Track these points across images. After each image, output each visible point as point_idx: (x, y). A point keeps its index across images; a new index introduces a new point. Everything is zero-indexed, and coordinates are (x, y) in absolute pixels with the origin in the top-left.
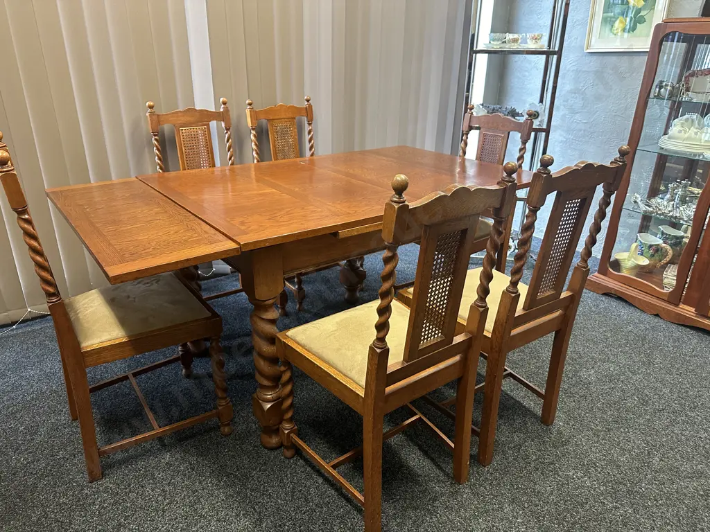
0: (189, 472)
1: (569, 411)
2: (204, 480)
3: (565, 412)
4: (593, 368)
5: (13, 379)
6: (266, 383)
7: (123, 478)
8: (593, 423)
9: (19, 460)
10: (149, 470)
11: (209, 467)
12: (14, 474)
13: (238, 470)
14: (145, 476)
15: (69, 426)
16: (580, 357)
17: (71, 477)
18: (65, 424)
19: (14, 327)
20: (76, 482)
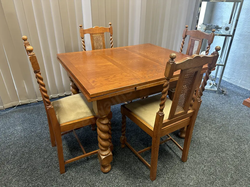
0: (71, 180)
1: (236, 166)
2: (77, 185)
3: (234, 166)
4: (247, 144)
5: (12, 130)
6: (103, 148)
7: (45, 180)
8: (248, 173)
9: (8, 167)
10: (56, 178)
11: (79, 179)
12: (5, 174)
13: (90, 182)
14: (54, 180)
15: (29, 153)
16: (241, 138)
17: (26, 177)
18: (27, 152)
19: (15, 108)
20: (27, 180)
